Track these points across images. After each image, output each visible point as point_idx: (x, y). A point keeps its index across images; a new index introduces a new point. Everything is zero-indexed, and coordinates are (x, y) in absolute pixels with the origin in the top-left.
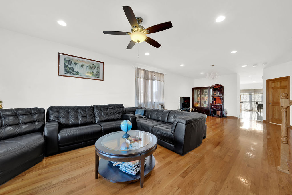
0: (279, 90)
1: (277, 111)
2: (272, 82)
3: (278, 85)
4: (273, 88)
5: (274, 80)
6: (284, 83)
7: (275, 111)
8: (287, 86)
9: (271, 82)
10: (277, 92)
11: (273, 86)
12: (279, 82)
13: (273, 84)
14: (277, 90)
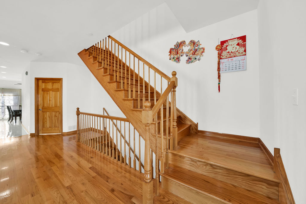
0: (51, 92)
1: (48, 118)
2: (42, 82)
3: (50, 86)
4: (43, 90)
5: (45, 80)
6: (56, 86)
7: (46, 118)
8: (58, 89)
9: (40, 82)
10: (48, 95)
11: (43, 87)
12: (50, 83)
13: (44, 84)
14: (48, 92)
